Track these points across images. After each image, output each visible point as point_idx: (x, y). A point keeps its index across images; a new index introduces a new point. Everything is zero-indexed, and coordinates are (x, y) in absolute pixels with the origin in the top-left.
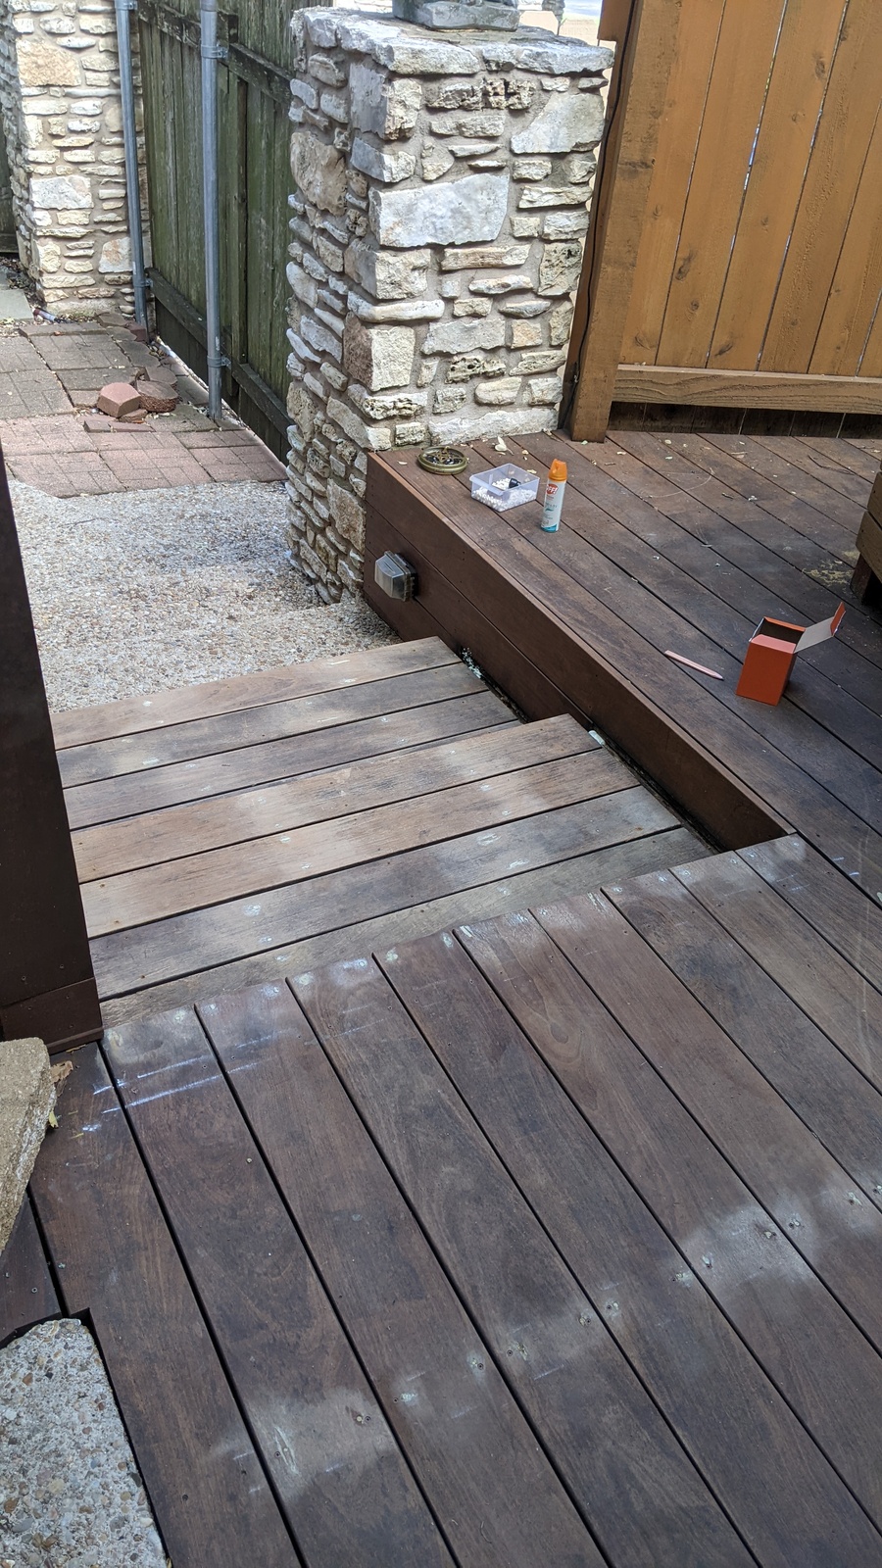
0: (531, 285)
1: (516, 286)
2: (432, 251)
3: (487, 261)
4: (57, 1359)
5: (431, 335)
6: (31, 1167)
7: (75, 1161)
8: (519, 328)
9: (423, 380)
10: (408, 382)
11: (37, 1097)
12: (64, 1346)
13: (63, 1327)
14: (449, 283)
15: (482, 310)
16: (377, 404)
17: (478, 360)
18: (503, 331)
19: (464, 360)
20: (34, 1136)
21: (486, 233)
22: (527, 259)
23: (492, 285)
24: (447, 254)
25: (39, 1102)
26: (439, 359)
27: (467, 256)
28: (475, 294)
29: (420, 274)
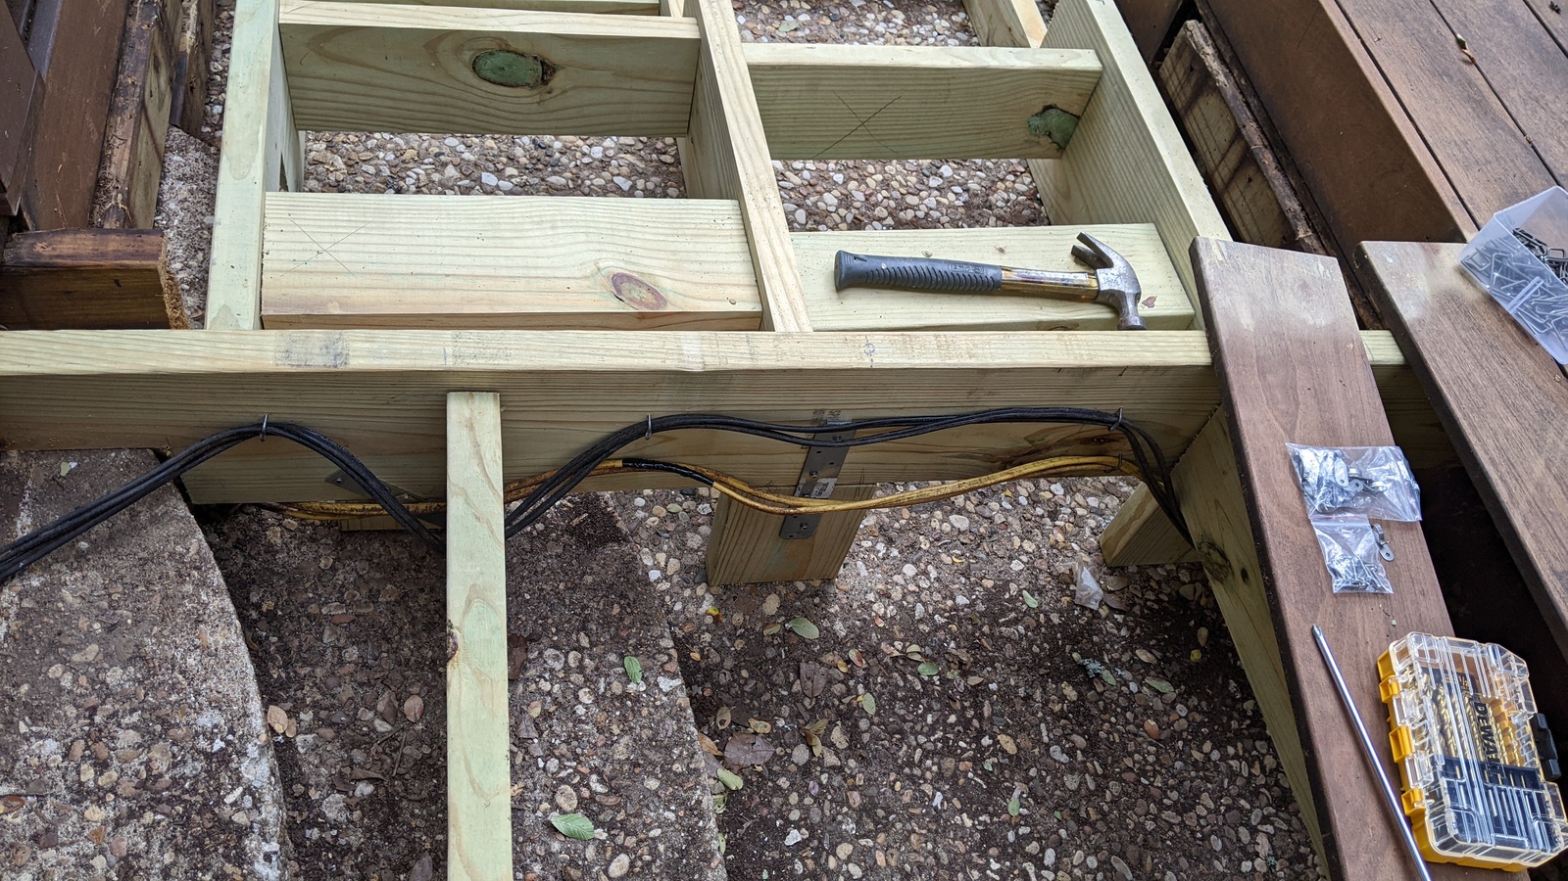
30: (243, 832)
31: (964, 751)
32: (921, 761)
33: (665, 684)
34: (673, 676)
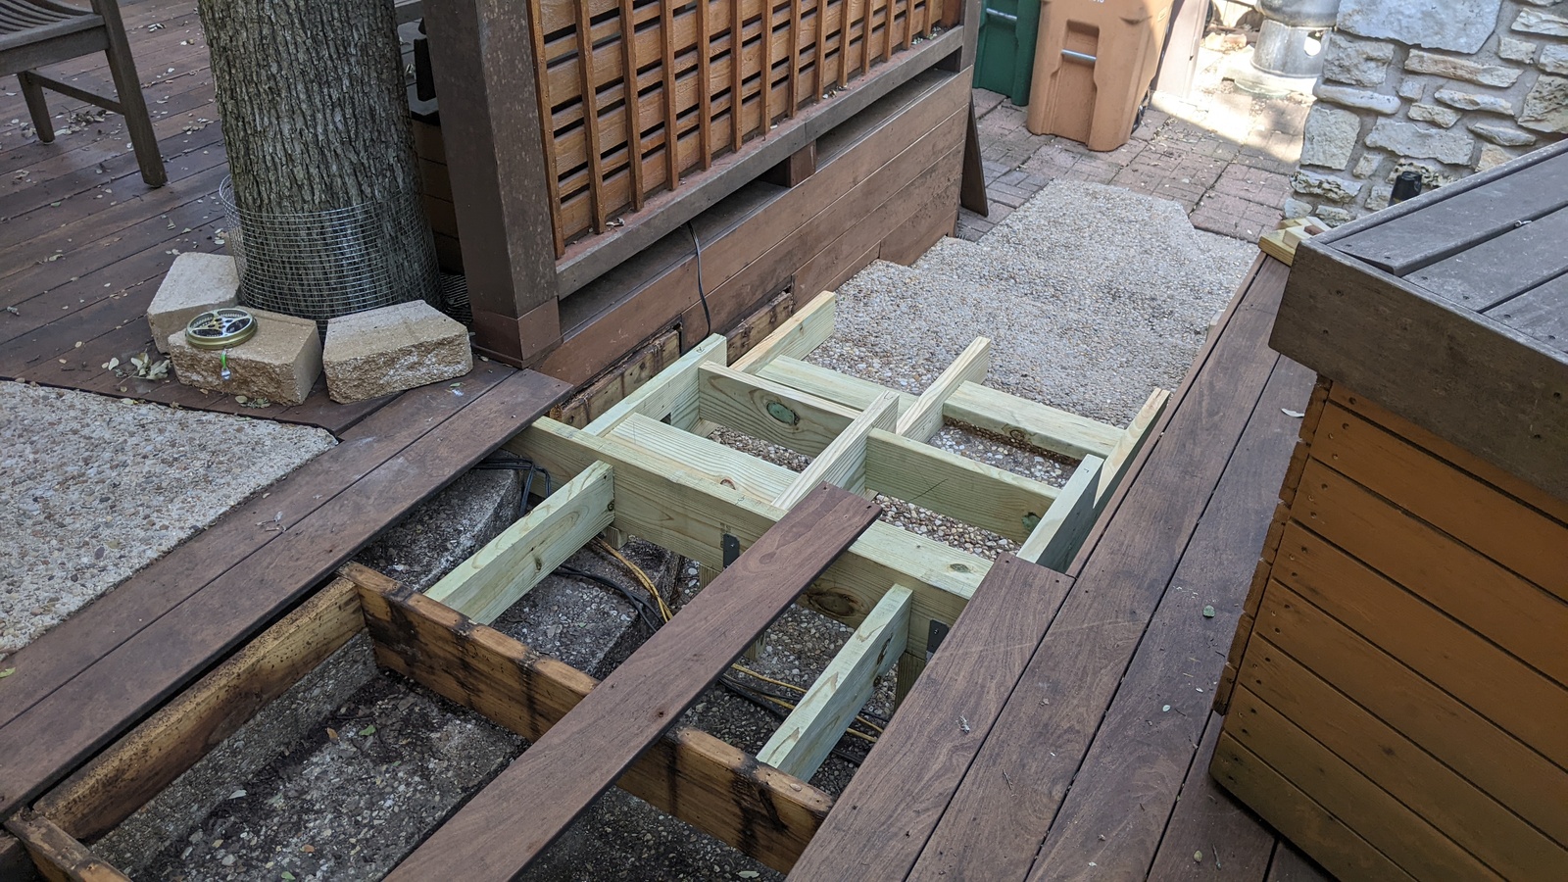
0: (1511, 112)
1: (1489, 107)
2: (1397, 48)
3: (1460, 72)
4: (306, 442)
5: (1377, 129)
6: (414, 384)
7: (432, 398)
8: (1490, 153)
9: (1358, 170)
10: (1343, 168)
11: (434, 349)
12: (315, 441)
13: (327, 436)
14: (1410, 83)
15: (1441, 121)
16: (1300, 177)
17: (1427, 171)
18: (1468, 149)
19: (1411, 164)
20: (424, 370)
21: (1462, 44)
22: (1513, 84)
23: (1456, 98)
24: (1411, 55)
25: (437, 355)
26: (1385, 156)
27: (1436, 62)
28: (1439, 102)
29: (1377, 67)
30: (447, 550)
31: (746, 740)
32: (724, 734)
33: (624, 617)
34: (629, 616)
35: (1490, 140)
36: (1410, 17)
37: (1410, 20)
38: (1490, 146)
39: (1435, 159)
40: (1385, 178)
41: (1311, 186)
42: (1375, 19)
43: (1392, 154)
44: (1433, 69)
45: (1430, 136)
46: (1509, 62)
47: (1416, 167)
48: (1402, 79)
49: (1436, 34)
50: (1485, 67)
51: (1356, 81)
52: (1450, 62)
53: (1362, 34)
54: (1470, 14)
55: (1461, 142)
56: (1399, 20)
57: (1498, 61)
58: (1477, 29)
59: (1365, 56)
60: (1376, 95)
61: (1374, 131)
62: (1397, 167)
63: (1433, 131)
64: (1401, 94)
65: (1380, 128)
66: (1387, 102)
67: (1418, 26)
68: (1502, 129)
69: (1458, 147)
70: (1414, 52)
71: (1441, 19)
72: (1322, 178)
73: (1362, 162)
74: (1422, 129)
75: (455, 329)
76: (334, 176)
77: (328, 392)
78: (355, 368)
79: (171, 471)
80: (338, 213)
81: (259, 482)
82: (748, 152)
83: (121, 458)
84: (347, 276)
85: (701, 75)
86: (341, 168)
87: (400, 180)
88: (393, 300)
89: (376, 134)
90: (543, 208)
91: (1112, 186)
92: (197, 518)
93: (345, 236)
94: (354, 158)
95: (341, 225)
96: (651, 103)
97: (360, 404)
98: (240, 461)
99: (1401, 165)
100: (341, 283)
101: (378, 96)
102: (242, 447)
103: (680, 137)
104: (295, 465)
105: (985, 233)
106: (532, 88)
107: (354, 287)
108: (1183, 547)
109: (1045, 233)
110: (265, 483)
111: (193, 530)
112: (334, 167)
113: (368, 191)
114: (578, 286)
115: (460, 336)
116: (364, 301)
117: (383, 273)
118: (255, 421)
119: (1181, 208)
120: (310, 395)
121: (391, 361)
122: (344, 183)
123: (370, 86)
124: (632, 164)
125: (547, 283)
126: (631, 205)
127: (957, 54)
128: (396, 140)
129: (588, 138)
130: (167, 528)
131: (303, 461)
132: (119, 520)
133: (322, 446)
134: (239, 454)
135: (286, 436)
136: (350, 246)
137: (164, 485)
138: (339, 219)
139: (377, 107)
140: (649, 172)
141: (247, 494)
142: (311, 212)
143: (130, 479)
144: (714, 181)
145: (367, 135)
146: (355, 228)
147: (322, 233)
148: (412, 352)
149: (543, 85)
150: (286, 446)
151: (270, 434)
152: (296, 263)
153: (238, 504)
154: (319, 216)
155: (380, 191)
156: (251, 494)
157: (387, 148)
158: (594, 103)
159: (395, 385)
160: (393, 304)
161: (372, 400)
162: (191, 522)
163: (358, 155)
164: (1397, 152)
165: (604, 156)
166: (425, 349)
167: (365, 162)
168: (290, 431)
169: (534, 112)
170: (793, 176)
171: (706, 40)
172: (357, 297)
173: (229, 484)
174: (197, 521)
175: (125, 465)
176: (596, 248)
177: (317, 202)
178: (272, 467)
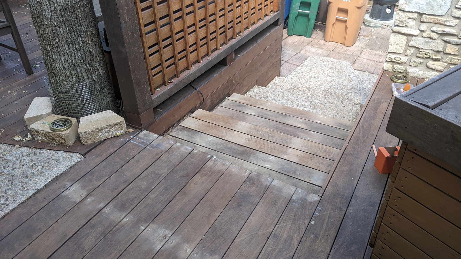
0: (456, 34)
1: (449, 32)
2: (419, 15)
3: (439, 22)
4: (73, 158)
5: (412, 40)
6: (108, 137)
7: (114, 142)
8: (449, 47)
9: (407, 54)
10: (402, 53)
11: (114, 126)
12: (76, 158)
13: (80, 156)
14: (423, 26)
15: (433, 37)
16: (388, 56)
17: (429, 53)
18: (442, 46)
19: (424, 51)
20: (111, 133)
21: (439, 13)
22: (457, 25)
23: (438, 30)
24: (423, 17)
25: (115, 128)
26: (415, 49)
27: (431, 19)
28: (433, 31)
29: (412, 21)
35: (449, 43)
36: (422, 4)
37: (422, 5)
38: (449, 45)
39: (432, 49)
40: (415, 56)
41: (392, 59)
42: (411, 5)
43: (418, 48)
44: (430, 21)
45: (430, 42)
46: (455, 18)
47: (425, 52)
48: (420, 24)
49: (431, 9)
50: (447, 20)
51: (405, 25)
52: (436, 18)
53: (407, 10)
54: (442, 3)
55: (440, 44)
56: (419, 6)
57: (452, 18)
58: (444, 8)
59: (408, 17)
60: (412, 30)
61: (412, 41)
62: (419, 52)
63: (431, 40)
64: (420, 29)
65: (413, 40)
66: (416, 32)
67: (425, 7)
68: (453, 39)
69: (439, 45)
70: (424, 16)
71: (433, 5)
72: (395, 56)
73: (408, 51)
74: (427, 40)
75: (121, 119)
76: (79, 73)
77: (81, 141)
78: (88, 134)
79: (31, 170)
80: (81, 84)
81: (58, 173)
82: (213, 55)
83: (15, 166)
84: (85, 104)
85: (196, 33)
86: (81, 70)
87: (101, 73)
88: (100, 110)
89: (92, 59)
90: (146, 80)
91: (328, 58)
92: (38, 186)
93: (84, 91)
94: (85, 67)
95: (83, 88)
96: (181, 43)
97: (92, 145)
98: (53, 166)
99: (421, 52)
100: (84, 106)
101: (92, 47)
102: (53, 161)
103: (191, 53)
104: (70, 166)
105: (289, 74)
106: (140, 42)
107: (88, 107)
108: (356, 184)
109: (308, 73)
110: (60, 173)
111: (37, 190)
112: (79, 70)
113: (90, 77)
114: (159, 103)
115: (122, 121)
116: (92, 111)
117: (97, 102)
118: (58, 152)
119: (350, 64)
120: (75, 142)
121: (100, 131)
122: (82, 75)
123: (89, 43)
124: (175, 63)
125: (149, 103)
126: (176, 76)
127: (278, 20)
128: (99, 60)
129: (161, 56)
130: (28, 190)
131: (73, 165)
132: (14, 188)
133: (79, 159)
134: (53, 164)
135: (67, 157)
136: (86, 95)
137: (28, 175)
138: (82, 86)
139: (92, 50)
140: (182, 64)
141: (54, 177)
142: (72, 84)
143: (17, 173)
144: (202, 66)
145: (89, 59)
146: (87, 89)
147: (77, 91)
148: (107, 127)
149: (145, 41)
150: (67, 160)
151: (62, 156)
152: (69, 101)
153: (51, 180)
154: (75, 86)
155: (94, 77)
156: (56, 177)
157: (96, 63)
158: (162, 45)
159: (102, 138)
160: (101, 111)
161: (95, 143)
162: (36, 187)
163: (86, 66)
164: (419, 47)
165: (166, 61)
166: (111, 126)
167: (89, 68)
168: (69, 155)
169: (141, 50)
170: (227, 62)
171: (198, 22)
172: (89, 110)
173: (49, 174)
174: (38, 187)
175: (16, 168)
176: (165, 91)
177: (74, 81)
178: (62, 167)
